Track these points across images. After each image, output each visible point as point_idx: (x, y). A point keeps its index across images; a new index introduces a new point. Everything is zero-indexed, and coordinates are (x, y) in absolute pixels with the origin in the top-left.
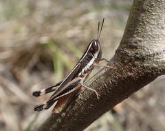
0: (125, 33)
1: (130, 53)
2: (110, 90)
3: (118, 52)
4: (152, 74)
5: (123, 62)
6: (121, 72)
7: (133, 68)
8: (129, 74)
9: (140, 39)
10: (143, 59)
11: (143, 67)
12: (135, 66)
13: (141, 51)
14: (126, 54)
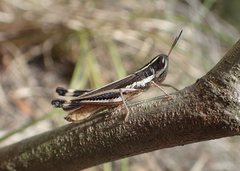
0: (220, 64)
1: (216, 89)
2: (167, 124)
3: (200, 81)
4: (228, 127)
5: (201, 96)
6: (192, 107)
7: (209, 109)
8: (202, 114)
9: (234, 78)
10: (227, 103)
11: (223, 114)
12: (213, 107)
13: (230, 93)
14: (209, 88)
